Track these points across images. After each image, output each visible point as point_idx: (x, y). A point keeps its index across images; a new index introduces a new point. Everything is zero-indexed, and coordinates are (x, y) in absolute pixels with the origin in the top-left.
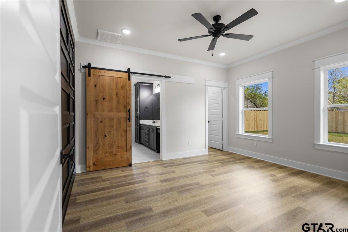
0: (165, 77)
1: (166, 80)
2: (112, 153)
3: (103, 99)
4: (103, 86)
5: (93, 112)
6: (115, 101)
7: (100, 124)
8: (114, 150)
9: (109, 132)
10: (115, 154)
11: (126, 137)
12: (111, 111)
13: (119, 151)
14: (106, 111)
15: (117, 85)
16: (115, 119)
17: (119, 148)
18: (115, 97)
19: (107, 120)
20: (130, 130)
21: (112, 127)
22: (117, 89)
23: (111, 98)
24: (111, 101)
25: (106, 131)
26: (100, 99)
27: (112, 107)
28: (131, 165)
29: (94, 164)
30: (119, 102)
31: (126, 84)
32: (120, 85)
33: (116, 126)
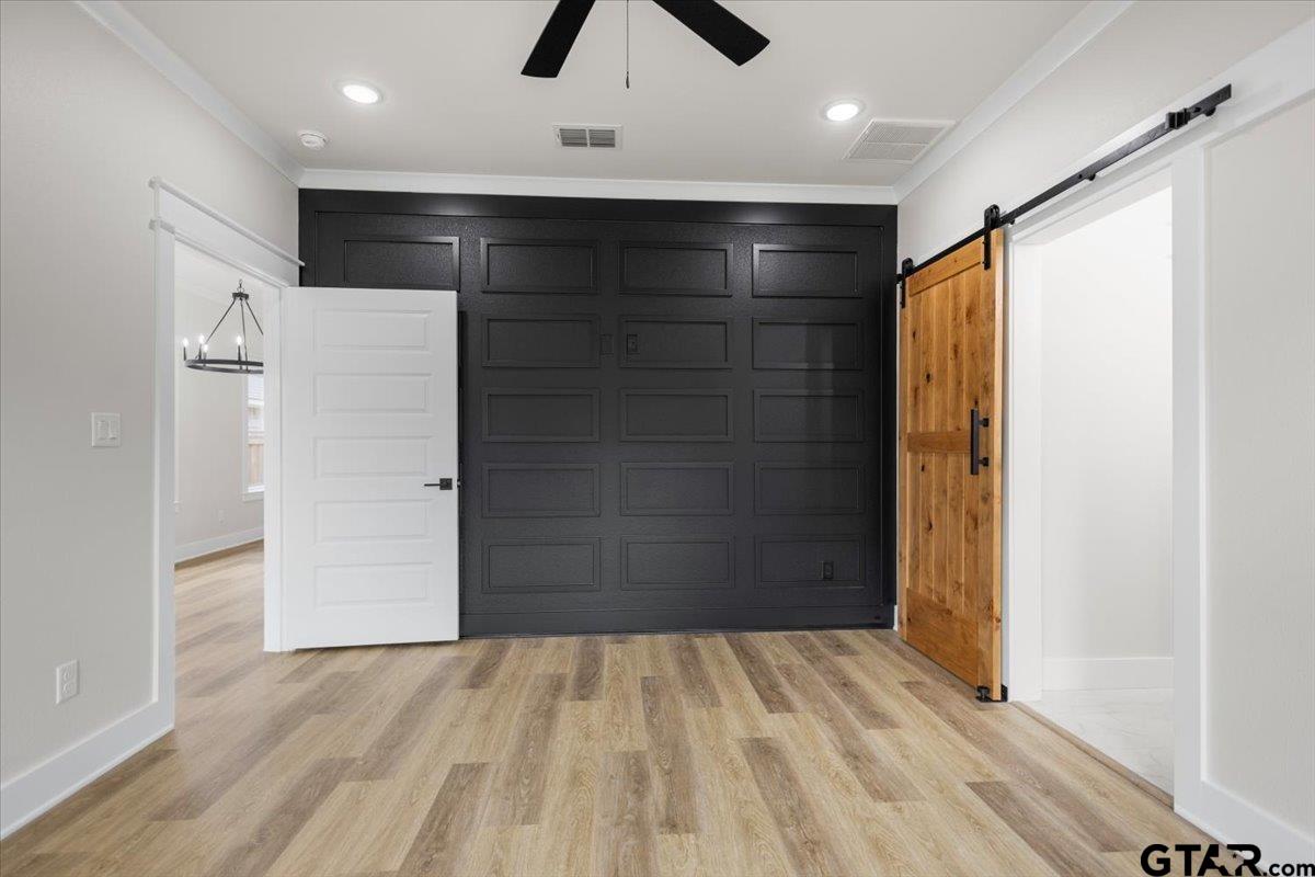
2: (943, 601)
3: (928, 376)
4: (927, 328)
5: (909, 431)
6: (951, 384)
7: (922, 477)
8: (948, 592)
9: (938, 510)
10: (949, 612)
11: (976, 547)
12: (943, 423)
13: (960, 606)
14: (933, 428)
15: (956, 309)
16: (951, 459)
17: (959, 588)
18: (950, 364)
19: (933, 461)
20: (988, 519)
21: (945, 492)
22: (957, 326)
23: (943, 370)
24: (942, 384)
25: (931, 506)
26: (922, 379)
27: (945, 411)
28: (983, 694)
29: (909, 619)
30: (959, 383)
31: (979, 292)
32: (964, 302)
33: (953, 488)
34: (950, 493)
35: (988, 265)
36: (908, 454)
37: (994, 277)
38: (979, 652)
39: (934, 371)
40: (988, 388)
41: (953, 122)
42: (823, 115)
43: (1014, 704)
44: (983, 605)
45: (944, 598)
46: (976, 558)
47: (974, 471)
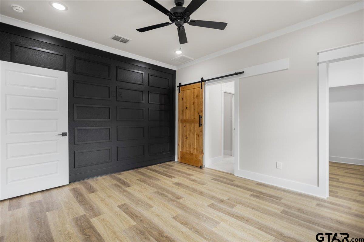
0: (236, 74)
1: (240, 77)
2: (190, 152)
3: (186, 108)
4: (186, 98)
5: (181, 119)
6: (192, 110)
7: (185, 128)
8: (192, 150)
9: (189, 134)
10: (192, 154)
11: (199, 141)
12: (190, 117)
13: (195, 152)
14: (188, 118)
15: (194, 95)
16: (192, 125)
17: (194, 149)
18: (192, 106)
19: (188, 125)
20: (202, 135)
21: (191, 131)
22: (194, 99)
23: (190, 107)
24: (190, 110)
25: (187, 134)
26: (185, 109)
27: (191, 114)
28: (201, 167)
29: (181, 157)
30: (195, 110)
31: (199, 93)
32: (196, 95)
33: (193, 130)
34: (192, 131)
35: (202, 88)
36: (181, 124)
37: (203, 91)
38: (200, 160)
39: (188, 107)
40: (202, 111)
41: (194, 59)
42: (175, 52)
43: (206, 168)
44: (200, 151)
45: (191, 151)
46: (199, 142)
47: (200, 126)
